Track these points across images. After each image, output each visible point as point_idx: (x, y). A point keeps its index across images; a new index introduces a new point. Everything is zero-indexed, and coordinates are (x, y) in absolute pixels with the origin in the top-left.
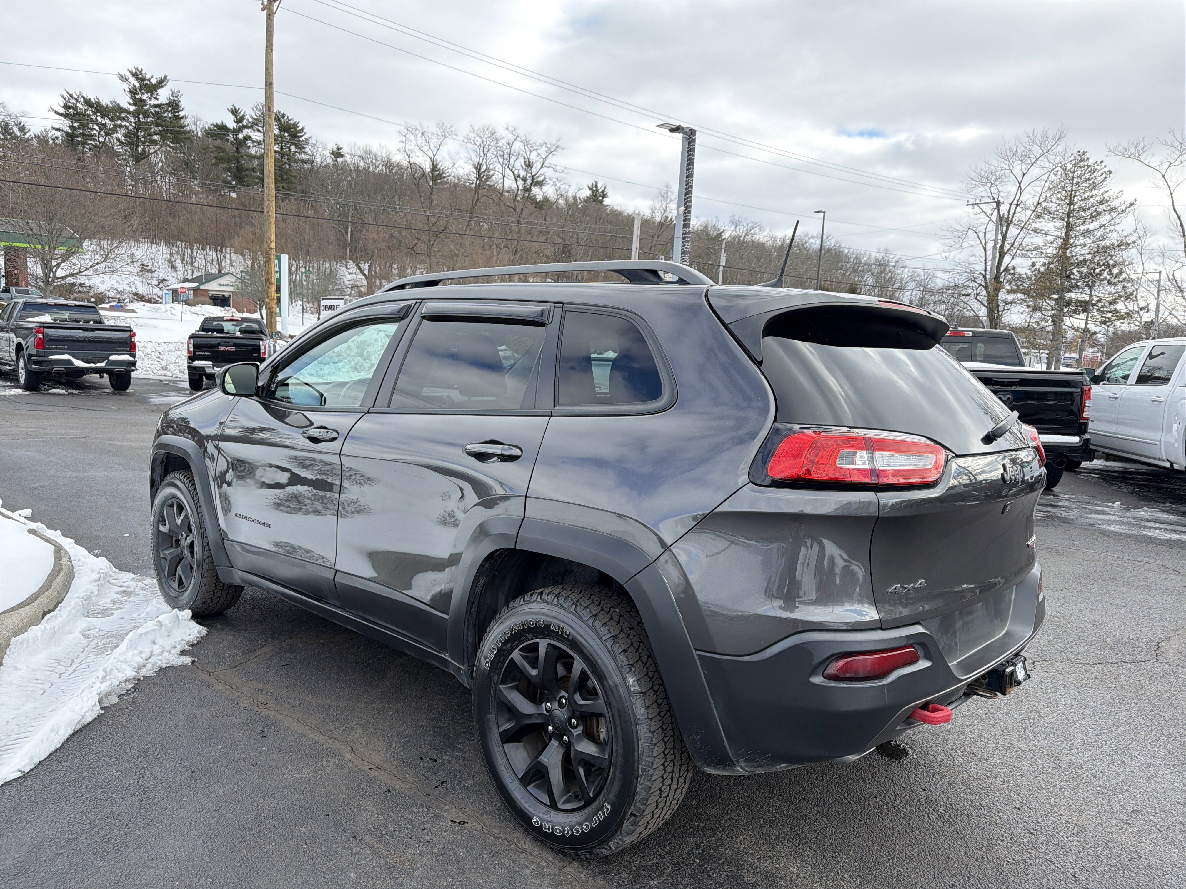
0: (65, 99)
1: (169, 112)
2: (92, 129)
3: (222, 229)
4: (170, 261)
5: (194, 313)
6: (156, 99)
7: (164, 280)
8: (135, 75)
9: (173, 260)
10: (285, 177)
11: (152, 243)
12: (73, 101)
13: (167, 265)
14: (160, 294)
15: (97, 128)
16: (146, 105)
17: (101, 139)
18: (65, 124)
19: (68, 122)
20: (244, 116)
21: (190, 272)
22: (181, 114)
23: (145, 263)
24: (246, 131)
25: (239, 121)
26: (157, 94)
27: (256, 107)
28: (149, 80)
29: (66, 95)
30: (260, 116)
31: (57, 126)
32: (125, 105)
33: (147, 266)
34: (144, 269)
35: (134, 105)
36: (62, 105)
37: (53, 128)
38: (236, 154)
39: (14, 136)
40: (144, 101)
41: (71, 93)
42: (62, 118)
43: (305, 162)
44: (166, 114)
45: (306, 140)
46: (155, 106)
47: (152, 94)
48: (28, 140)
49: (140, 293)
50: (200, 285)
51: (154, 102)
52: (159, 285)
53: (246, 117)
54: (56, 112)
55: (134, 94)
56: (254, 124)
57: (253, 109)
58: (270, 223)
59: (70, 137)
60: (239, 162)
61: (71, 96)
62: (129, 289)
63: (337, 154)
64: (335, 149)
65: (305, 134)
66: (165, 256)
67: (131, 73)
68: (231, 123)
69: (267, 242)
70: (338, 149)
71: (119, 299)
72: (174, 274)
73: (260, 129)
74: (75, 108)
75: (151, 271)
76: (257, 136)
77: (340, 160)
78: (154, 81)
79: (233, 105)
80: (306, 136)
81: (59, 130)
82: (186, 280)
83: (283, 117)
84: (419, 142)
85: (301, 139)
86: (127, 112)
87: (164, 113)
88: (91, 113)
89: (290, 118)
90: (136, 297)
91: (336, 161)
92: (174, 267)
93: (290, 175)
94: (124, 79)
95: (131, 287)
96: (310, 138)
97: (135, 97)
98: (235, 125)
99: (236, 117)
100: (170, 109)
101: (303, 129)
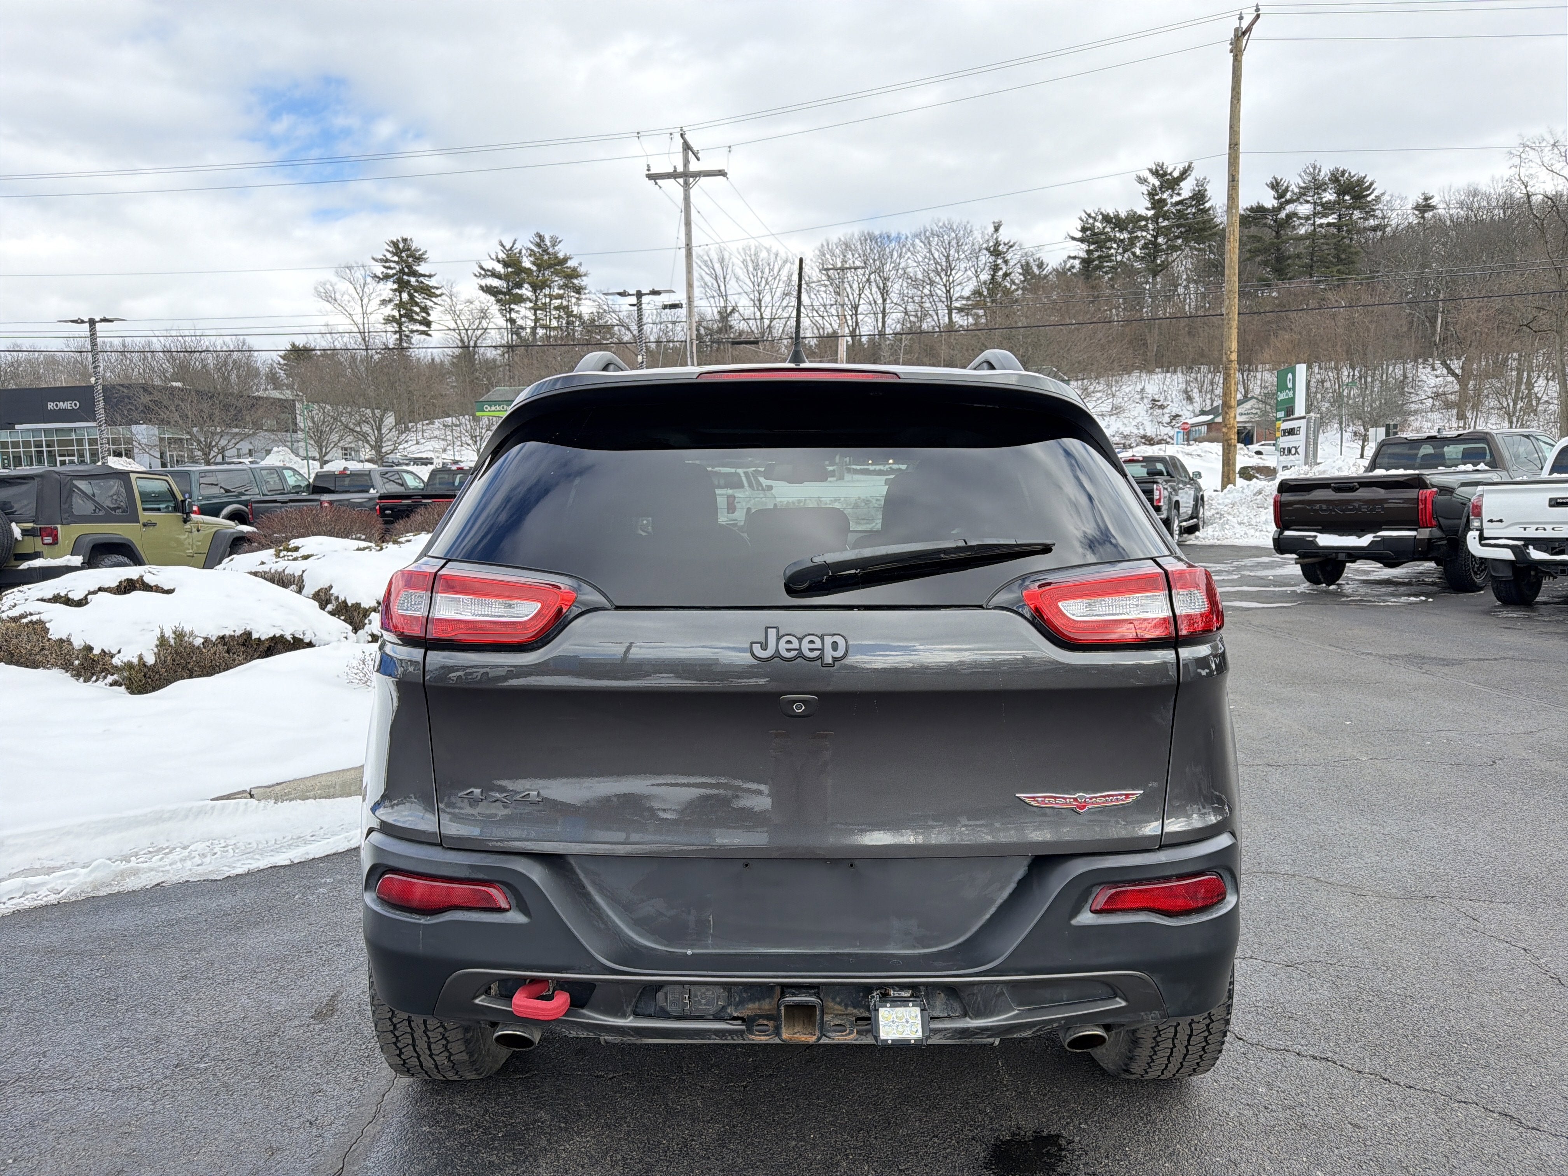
0: (1082, 221)
1: (1193, 206)
2: (1110, 248)
3: (1250, 341)
4: (1186, 392)
5: (1188, 454)
6: (1179, 194)
7: (1178, 416)
8: (1155, 173)
9: (1189, 389)
10: (1343, 256)
11: (1168, 372)
12: (1091, 221)
13: (1182, 396)
14: (1171, 434)
15: (1115, 246)
16: (1166, 205)
17: (1119, 258)
18: (1080, 250)
19: (1084, 246)
20: (1287, 187)
21: (1208, 402)
22: (1207, 205)
23: (1156, 397)
24: (1290, 208)
25: (1280, 196)
26: (1180, 189)
27: (1305, 172)
28: (1171, 174)
29: (1084, 216)
30: (1310, 181)
31: (1072, 255)
32: (1142, 211)
33: (1158, 401)
34: (1155, 404)
35: (1153, 208)
36: (1079, 228)
37: (1070, 257)
38: (1275, 240)
39: (1034, 276)
40: (1165, 200)
41: (1088, 212)
42: (1079, 243)
43: (1375, 229)
44: (1189, 211)
45: (1378, 199)
46: (1178, 203)
47: (1173, 190)
48: (1046, 276)
49: (1148, 434)
50: (1216, 417)
51: (1176, 199)
52: (1171, 422)
53: (1290, 189)
54: (1073, 239)
55: (1153, 195)
56: (1302, 194)
57: (1300, 176)
58: (1230, 328)
59: (1086, 262)
60: (1279, 250)
61: (1089, 215)
62: (1136, 431)
63: (1424, 207)
64: (1421, 201)
65: (1374, 190)
66: (1180, 386)
67: (1151, 171)
68: (1269, 201)
69: (1226, 354)
70: (1426, 199)
71: (1124, 444)
72: (1190, 408)
73: (1309, 199)
74: (1092, 228)
75: (1162, 407)
76: (1304, 209)
77: (1429, 215)
78: (1176, 174)
79: (1274, 177)
80: (1376, 193)
81: (1075, 258)
82: (1203, 413)
83: (1343, 175)
84: (1546, 160)
85: (1369, 199)
86: (1146, 219)
87: (1187, 209)
88: (1109, 230)
89: (1352, 174)
90: (1143, 440)
91: (1423, 217)
92: (1190, 399)
93: (1350, 253)
94: (1142, 181)
95: (1138, 429)
96: (1383, 194)
97: (1153, 199)
98: (1275, 203)
99: (1277, 191)
100: (1194, 203)
101: (1371, 184)
